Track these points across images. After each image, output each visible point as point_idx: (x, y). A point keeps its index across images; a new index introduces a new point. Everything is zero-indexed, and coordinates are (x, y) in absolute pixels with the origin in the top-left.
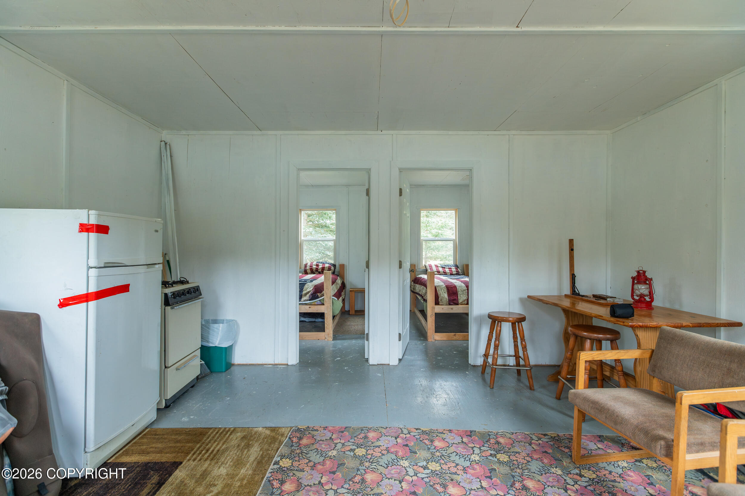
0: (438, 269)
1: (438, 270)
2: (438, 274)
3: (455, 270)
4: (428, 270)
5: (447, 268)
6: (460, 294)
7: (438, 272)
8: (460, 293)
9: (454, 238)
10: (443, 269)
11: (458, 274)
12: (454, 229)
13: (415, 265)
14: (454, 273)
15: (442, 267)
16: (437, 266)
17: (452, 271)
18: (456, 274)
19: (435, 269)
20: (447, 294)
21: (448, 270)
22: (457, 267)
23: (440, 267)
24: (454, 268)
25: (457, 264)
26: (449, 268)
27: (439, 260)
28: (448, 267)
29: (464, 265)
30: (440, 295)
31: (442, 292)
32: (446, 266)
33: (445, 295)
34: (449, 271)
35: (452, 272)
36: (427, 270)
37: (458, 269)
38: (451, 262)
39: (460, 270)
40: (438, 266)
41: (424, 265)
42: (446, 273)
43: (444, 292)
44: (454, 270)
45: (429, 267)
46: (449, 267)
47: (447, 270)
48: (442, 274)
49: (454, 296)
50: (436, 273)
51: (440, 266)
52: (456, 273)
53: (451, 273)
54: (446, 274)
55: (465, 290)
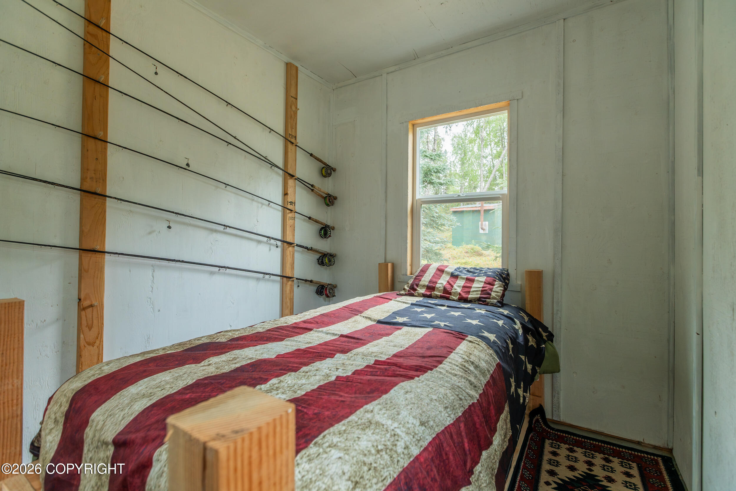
10: (452, 280)
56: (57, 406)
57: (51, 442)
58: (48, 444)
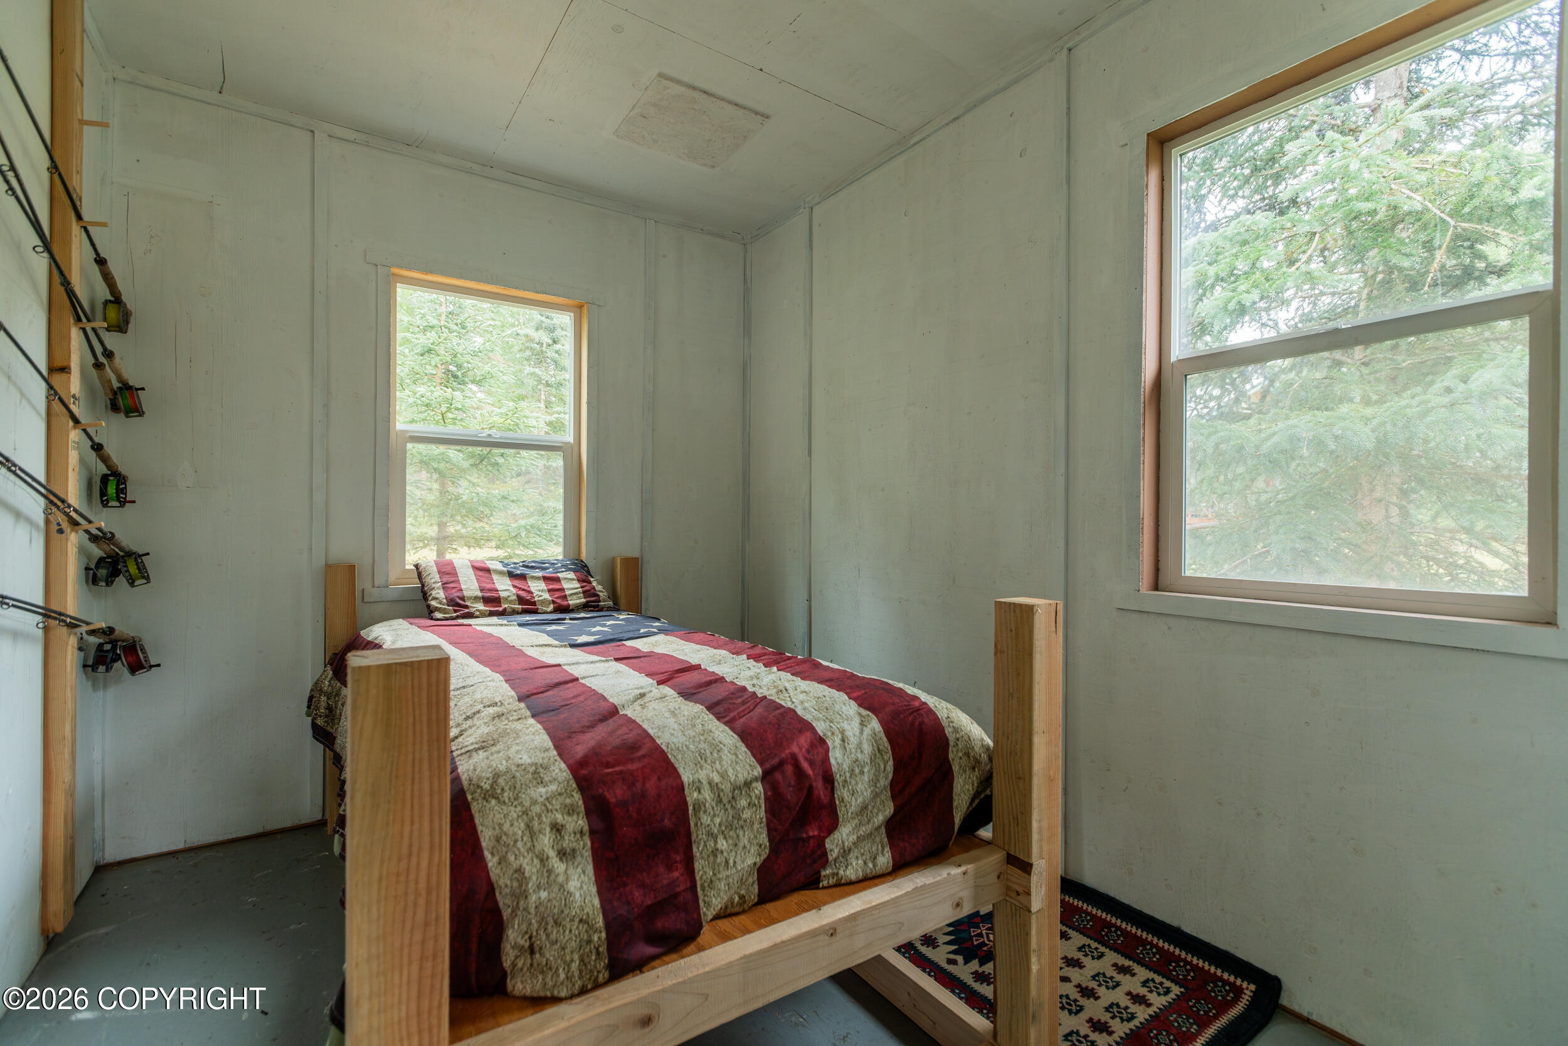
0: (489, 586)
1: (490, 590)
2: (491, 614)
3: (578, 585)
4: (434, 593)
5: (538, 578)
6: (710, 834)
7: (492, 600)
8: (706, 819)
9: (569, 438)
10: (517, 583)
11: (592, 605)
12: (568, 393)
13: (352, 568)
14: (573, 602)
15: (511, 575)
16: (482, 570)
17: (563, 590)
18: (585, 607)
19: (470, 585)
20: (590, 869)
21: (542, 585)
22: (582, 570)
23: (501, 573)
24: (571, 575)
25: (584, 556)
26: (545, 579)
27: (493, 544)
28: (540, 574)
29: (613, 560)
30: (521, 894)
31: (543, 860)
32: (532, 568)
33: (573, 885)
34: (549, 591)
35: (565, 597)
36: (425, 595)
37: (590, 582)
38: (554, 552)
39: (599, 588)
40: (487, 570)
41: (410, 567)
42: (534, 603)
43: (562, 854)
44: (571, 584)
45: (437, 577)
46: (547, 573)
47: (538, 589)
48: (514, 612)
49: (661, 869)
50: (481, 606)
51: (500, 567)
52: (583, 600)
53: (558, 601)
54: (535, 612)
55: (748, 784)
56: (545, 835)
57: (581, 887)
58: (577, 895)
